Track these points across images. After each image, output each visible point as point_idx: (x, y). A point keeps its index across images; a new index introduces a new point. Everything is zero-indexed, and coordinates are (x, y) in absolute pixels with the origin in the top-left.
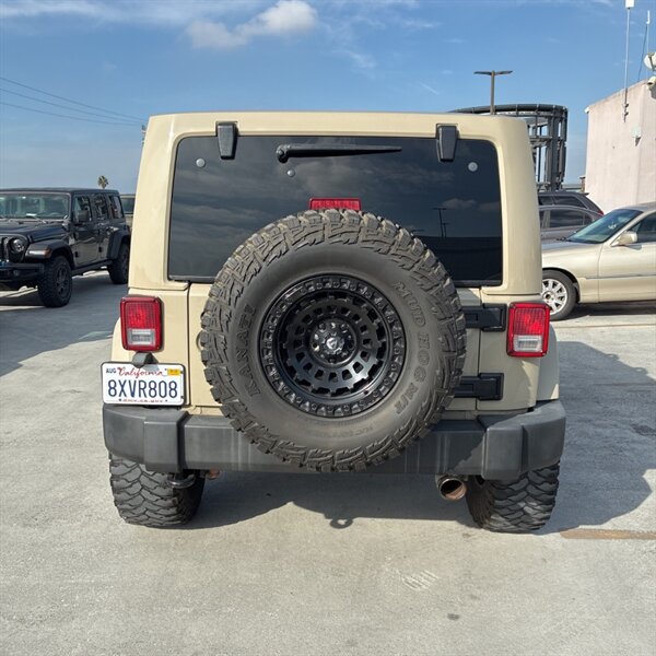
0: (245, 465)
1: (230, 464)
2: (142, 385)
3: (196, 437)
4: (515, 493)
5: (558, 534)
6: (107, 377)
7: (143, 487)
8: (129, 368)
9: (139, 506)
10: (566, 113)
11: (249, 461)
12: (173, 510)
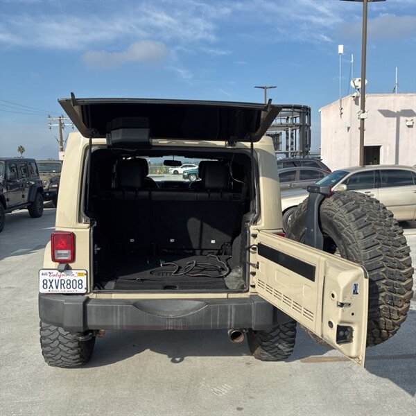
0: (122, 326)
1: (113, 326)
2: (63, 282)
3: (93, 311)
4: (273, 337)
5: (299, 360)
6: (42, 278)
7: (60, 343)
8: (55, 272)
9: (57, 354)
10: (310, 110)
11: (124, 324)
12: (78, 356)
